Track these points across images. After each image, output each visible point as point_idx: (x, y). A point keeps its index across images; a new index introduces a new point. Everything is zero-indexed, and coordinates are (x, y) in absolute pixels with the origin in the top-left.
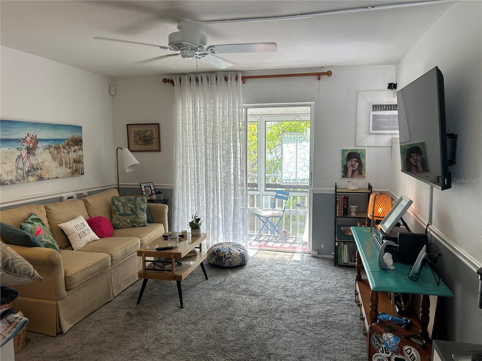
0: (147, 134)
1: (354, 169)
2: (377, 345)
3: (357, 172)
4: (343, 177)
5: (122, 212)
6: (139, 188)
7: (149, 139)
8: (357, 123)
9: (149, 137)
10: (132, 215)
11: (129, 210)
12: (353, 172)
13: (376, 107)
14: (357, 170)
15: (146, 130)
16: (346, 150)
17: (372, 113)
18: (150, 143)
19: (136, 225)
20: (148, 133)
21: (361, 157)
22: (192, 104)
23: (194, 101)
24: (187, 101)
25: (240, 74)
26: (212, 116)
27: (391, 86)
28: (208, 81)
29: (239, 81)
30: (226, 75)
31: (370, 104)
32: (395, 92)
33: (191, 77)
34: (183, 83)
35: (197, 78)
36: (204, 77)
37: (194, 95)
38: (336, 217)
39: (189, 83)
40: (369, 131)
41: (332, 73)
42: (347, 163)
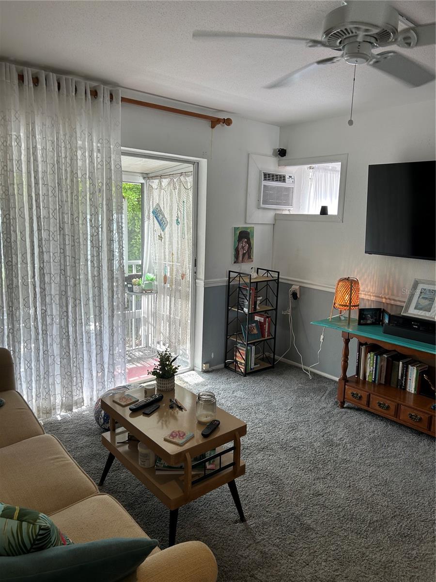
1: (245, 251)
3: (247, 256)
4: (235, 262)
8: (248, 195)
12: (244, 254)
13: (268, 176)
14: (247, 253)
17: (264, 183)
21: (250, 236)
22: (27, 129)
23: (32, 123)
24: (13, 121)
25: (120, 91)
26: (68, 160)
27: (282, 153)
28: (59, 89)
29: (118, 103)
30: (95, 87)
31: (260, 171)
32: (279, 160)
33: (22, 71)
34: (4, 79)
35: (34, 77)
36: (53, 77)
37: (32, 111)
38: (249, 314)
39: (17, 82)
40: (259, 204)
41: (231, 123)
42: (238, 245)
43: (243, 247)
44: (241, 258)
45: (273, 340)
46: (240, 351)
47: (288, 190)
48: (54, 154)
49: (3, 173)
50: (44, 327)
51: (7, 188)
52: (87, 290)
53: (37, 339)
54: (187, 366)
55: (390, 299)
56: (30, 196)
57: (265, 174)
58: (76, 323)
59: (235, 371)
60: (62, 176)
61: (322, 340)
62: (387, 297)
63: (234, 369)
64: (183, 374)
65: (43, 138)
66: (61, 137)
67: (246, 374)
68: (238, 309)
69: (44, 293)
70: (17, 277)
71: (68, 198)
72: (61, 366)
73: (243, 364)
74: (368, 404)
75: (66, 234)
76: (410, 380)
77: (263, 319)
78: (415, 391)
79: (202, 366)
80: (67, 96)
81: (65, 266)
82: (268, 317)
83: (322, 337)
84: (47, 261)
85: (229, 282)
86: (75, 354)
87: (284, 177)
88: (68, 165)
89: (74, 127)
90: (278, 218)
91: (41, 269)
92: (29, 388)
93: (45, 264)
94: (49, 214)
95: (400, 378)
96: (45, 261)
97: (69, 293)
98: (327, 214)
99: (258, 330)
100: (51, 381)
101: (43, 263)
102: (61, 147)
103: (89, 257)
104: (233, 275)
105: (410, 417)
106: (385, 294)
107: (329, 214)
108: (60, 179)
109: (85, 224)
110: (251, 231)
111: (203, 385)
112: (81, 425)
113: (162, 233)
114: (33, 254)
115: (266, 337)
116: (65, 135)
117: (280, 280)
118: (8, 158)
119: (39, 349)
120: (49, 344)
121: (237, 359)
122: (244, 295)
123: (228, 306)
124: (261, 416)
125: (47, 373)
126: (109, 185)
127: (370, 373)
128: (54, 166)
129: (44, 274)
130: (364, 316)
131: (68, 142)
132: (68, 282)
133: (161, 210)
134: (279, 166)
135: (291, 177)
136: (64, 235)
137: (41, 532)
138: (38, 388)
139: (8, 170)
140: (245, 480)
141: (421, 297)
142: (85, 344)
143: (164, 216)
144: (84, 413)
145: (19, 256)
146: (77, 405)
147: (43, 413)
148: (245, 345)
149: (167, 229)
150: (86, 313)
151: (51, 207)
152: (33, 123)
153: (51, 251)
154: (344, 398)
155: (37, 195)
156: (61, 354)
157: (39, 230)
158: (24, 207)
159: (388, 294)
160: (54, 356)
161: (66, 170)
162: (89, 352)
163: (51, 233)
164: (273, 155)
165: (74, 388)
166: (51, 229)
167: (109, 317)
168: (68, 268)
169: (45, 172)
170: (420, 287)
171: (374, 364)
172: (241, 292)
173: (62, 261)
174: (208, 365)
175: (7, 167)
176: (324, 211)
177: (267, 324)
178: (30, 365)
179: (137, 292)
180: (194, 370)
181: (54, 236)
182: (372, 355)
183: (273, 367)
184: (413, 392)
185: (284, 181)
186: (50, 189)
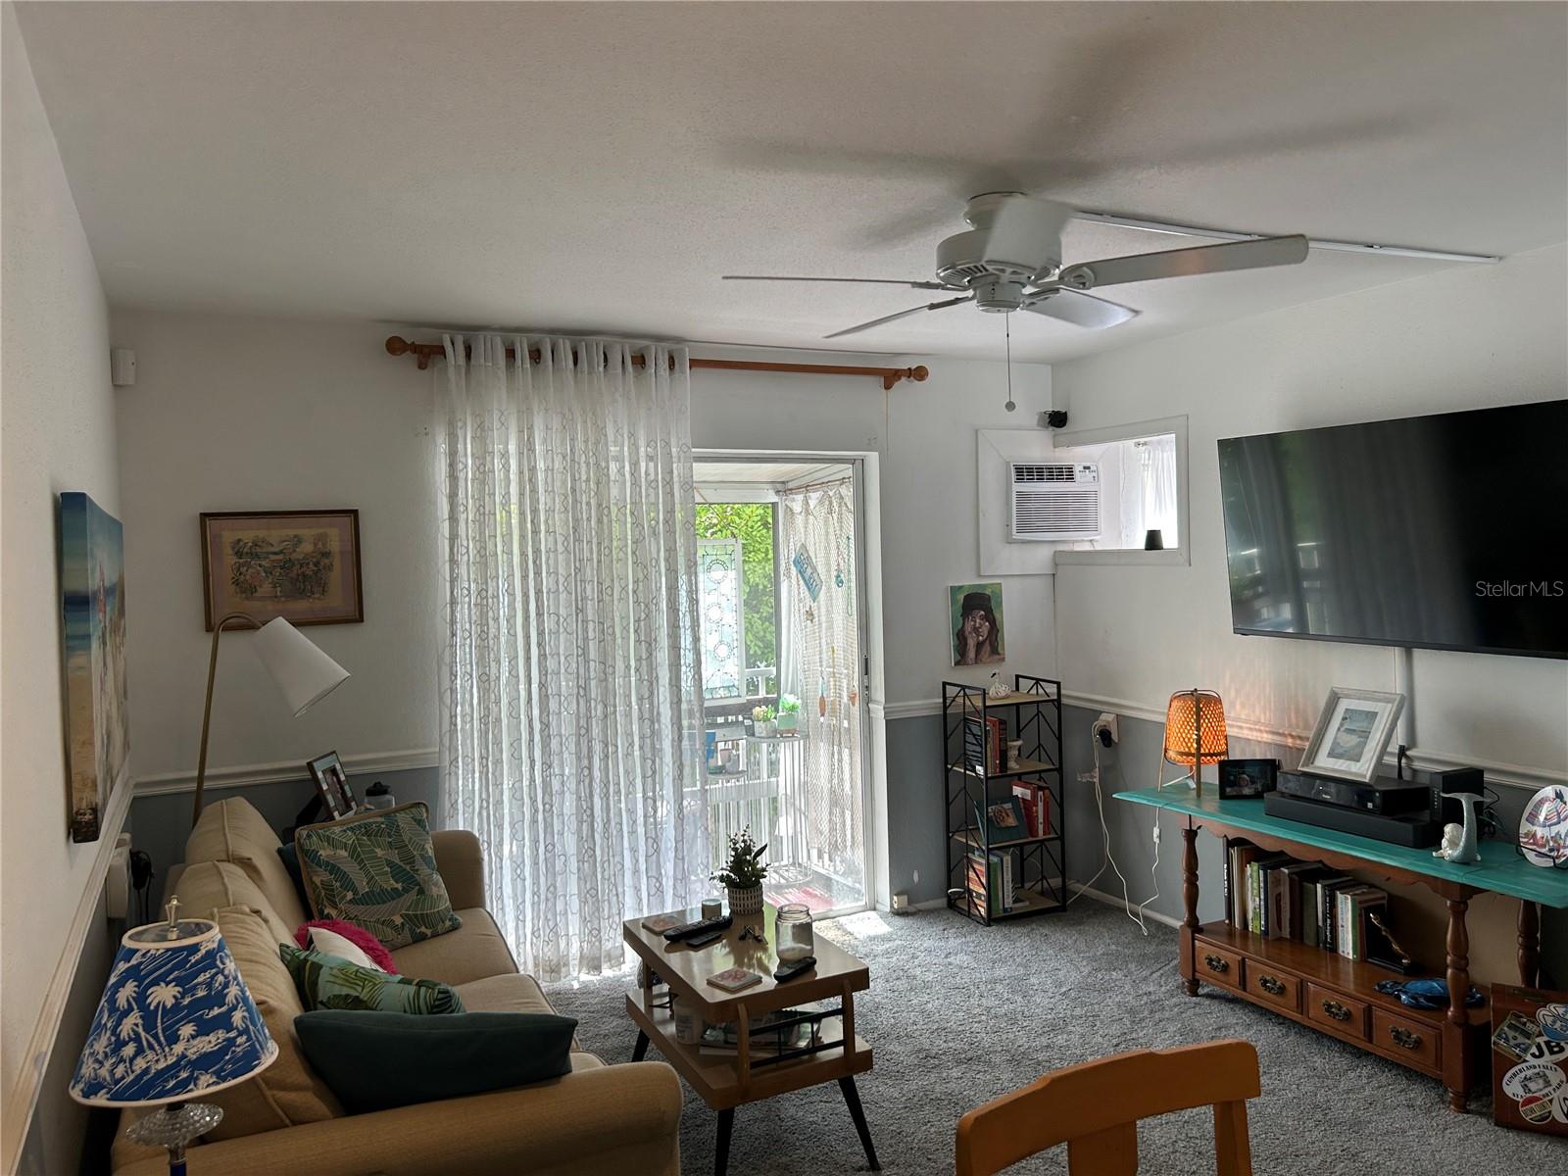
0: (298, 555)
1: (981, 638)
2: (1517, 1046)
3: (987, 648)
4: (957, 663)
5: (363, 887)
6: (309, 780)
7: (308, 572)
8: (981, 514)
9: (311, 565)
10: (406, 890)
11: (386, 873)
12: (979, 646)
13: (1025, 473)
14: (988, 642)
15: (295, 536)
16: (961, 587)
17: (1017, 487)
18: (315, 589)
19: (429, 932)
20: (307, 547)
21: (993, 604)
22: (520, 440)
23: (528, 429)
24: (497, 429)
25: (687, 349)
26: (592, 485)
27: (1058, 420)
28: (576, 363)
29: (683, 372)
30: (641, 349)
31: (1008, 463)
32: (1055, 436)
33: (513, 344)
34: (482, 361)
35: (534, 349)
36: (565, 347)
37: (528, 409)
38: (987, 778)
39: (504, 363)
40: (1009, 534)
41: (927, 374)
42: (964, 623)
43: (976, 630)
44: (972, 654)
45: (1058, 842)
46: (976, 866)
47: (1081, 497)
48: (566, 477)
49: (477, 518)
50: (547, 799)
51: (483, 544)
52: (629, 727)
53: (534, 821)
54: (857, 900)
55: (1300, 738)
56: (523, 554)
57: (1019, 470)
58: (608, 790)
59: (969, 915)
60: (582, 514)
61: (1157, 840)
62: (1294, 733)
63: (966, 908)
64: (850, 917)
65: (547, 451)
66: (580, 445)
67: (992, 920)
68: (966, 769)
69: (546, 732)
70: (498, 702)
71: (592, 553)
72: (579, 877)
73: (983, 898)
74: (1243, 983)
75: (589, 618)
76: (1342, 926)
77: (1029, 792)
78: (1354, 953)
79: (891, 899)
80: (590, 373)
81: (588, 679)
82: (1040, 788)
83: (1156, 831)
84: (553, 671)
85: (945, 708)
86: (606, 855)
87: (1070, 469)
88: (592, 494)
89: (603, 425)
90: (1060, 560)
91: (542, 685)
92: (520, 920)
93: (549, 677)
94: (558, 585)
95: (1320, 924)
96: (549, 671)
97: (596, 731)
98: (1161, 548)
99: (1018, 818)
100: (560, 907)
101: (546, 675)
102: (579, 464)
103: (633, 663)
104: (951, 691)
105: (1327, 1010)
106: (1290, 726)
107: (1164, 547)
108: (576, 520)
109: (623, 599)
110: (992, 592)
111: (885, 939)
112: (613, 999)
113: (814, 606)
114: (528, 659)
115: (1041, 835)
116: (586, 442)
117: (1064, 701)
118: (487, 492)
119: (538, 841)
120: (556, 831)
121: (971, 887)
122: (974, 735)
123: (946, 763)
124: (991, 1002)
125: (552, 889)
126: (669, 521)
127: (1254, 913)
128: (566, 498)
129: (547, 696)
130: (1232, 778)
131: (591, 454)
132: (593, 711)
133: (809, 557)
134: (1055, 447)
135: (1089, 468)
136: (585, 621)
137: (440, 996)
138: (536, 917)
139: (487, 512)
140: (906, 1108)
141: (1342, 729)
142: (626, 835)
143: (814, 569)
144: (623, 979)
145: (505, 664)
146: (610, 961)
147: (544, 971)
148: (983, 851)
149: (822, 596)
150: (627, 772)
151: (561, 571)
152: (531, 428)
153: (561, 652)
154: (1194, 970)
155: (537, 552)
156: (579, 852)
157: (539, 615)
158: (513, 575)
159: (1298, 726)
160: (565, 856)
161: (589, 504)
162: (634, 850)
163: (562, 620)
164: (1038, 425)
165: (605, 924)
166: (562, 611)
167: (674, 780)
168: (593, 683)
169: (549, 511)
170: (1344, 705)
171: (1262, 890)
172: (970, 730)
173: (582, 671)
174: (905, 898)
175: (484, 508)
176: (1153, 540)
177: (1040, 805)
178: (522, 871)
179: (763, 735)
180: (875, 909)
181: (567, 624)
182: (1255, 868)
183: (1063, 908)
184: (1351, 957)
185: (1070, 478)
186: (560, 539)
